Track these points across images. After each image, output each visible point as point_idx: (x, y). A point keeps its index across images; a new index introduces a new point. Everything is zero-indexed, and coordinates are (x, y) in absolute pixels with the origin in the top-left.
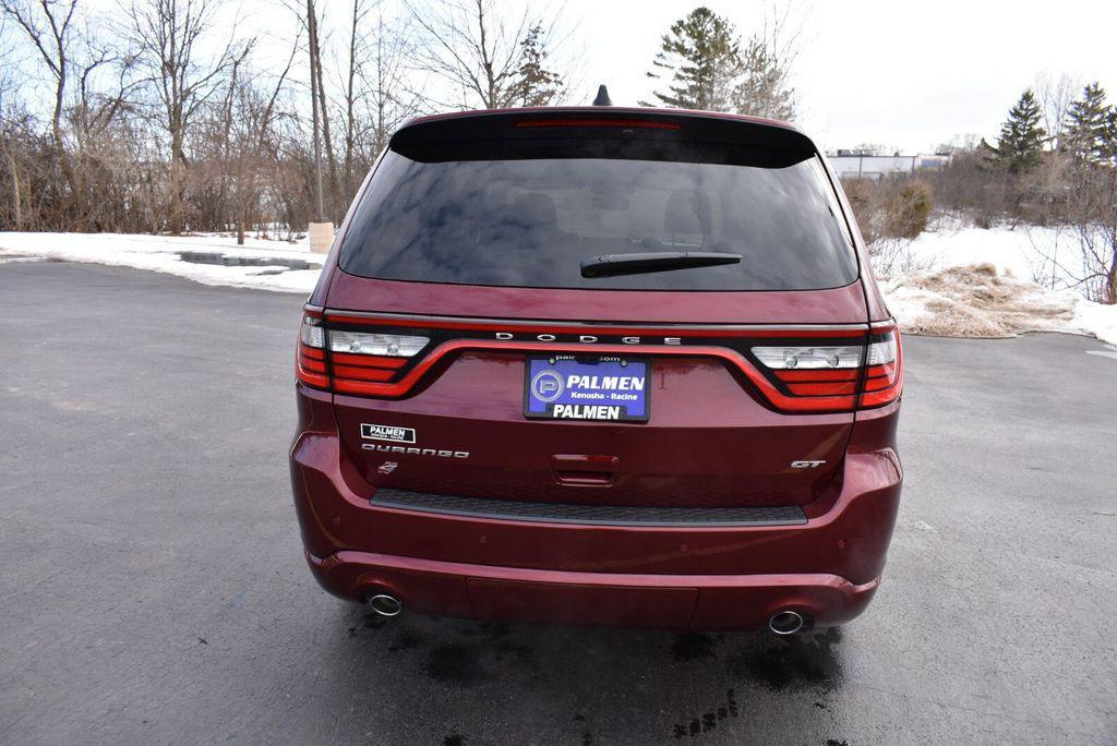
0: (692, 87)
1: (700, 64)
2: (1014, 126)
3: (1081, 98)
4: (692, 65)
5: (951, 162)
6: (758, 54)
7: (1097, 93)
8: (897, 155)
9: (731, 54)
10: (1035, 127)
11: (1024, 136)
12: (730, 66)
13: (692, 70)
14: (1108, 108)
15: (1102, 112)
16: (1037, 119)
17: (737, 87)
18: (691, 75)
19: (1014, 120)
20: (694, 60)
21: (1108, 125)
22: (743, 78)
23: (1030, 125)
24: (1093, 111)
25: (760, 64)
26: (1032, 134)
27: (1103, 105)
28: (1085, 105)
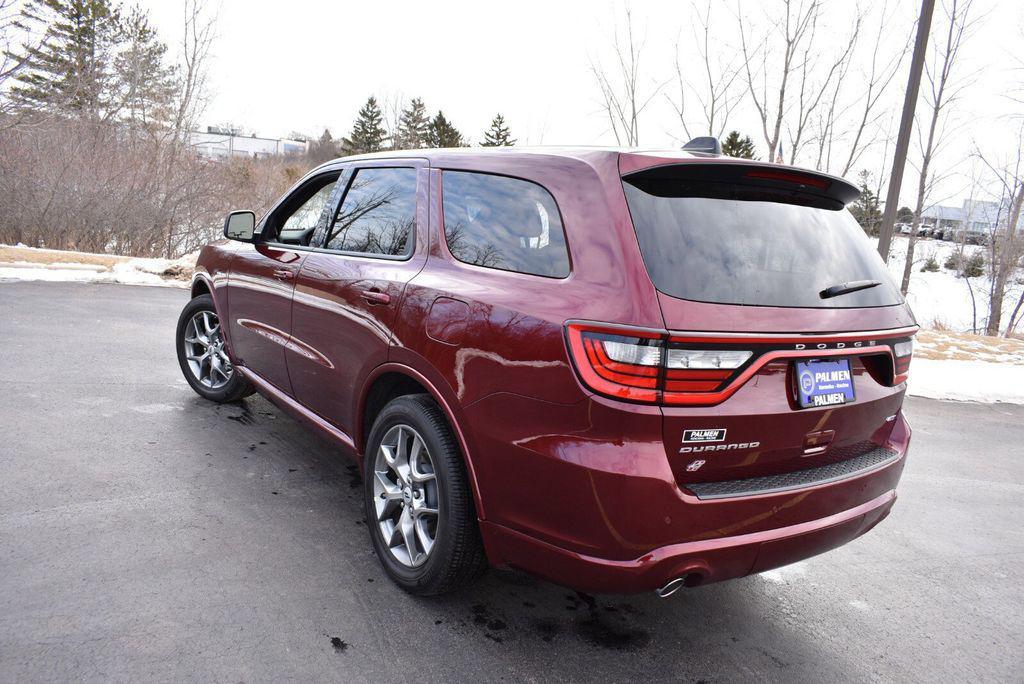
0: (70, 45)
1: (79, 23)
2: (363, 124)
3: (410, 109)
4: (67, 22)
5: (307, 148)
6: (141, 24)
7: (421, 106)
8: (254, 136)
9: (111, 19)
10: (379, 127)
11: (371, 133)
12: (112, 32)
13: (70, 29)
14: (428, 119)
15: (424, 121)
16: (380, 120)
17: (121, 54)
18: (67, 33)
19: (364, 120)
20: (71, 17)
21: (429, 132)
22: (127, 46)
23: (375, 125)
24: (417, 119)
25: (143, 34)
26: (377, 133)
27: (424, 116)
28: (412, 114)
